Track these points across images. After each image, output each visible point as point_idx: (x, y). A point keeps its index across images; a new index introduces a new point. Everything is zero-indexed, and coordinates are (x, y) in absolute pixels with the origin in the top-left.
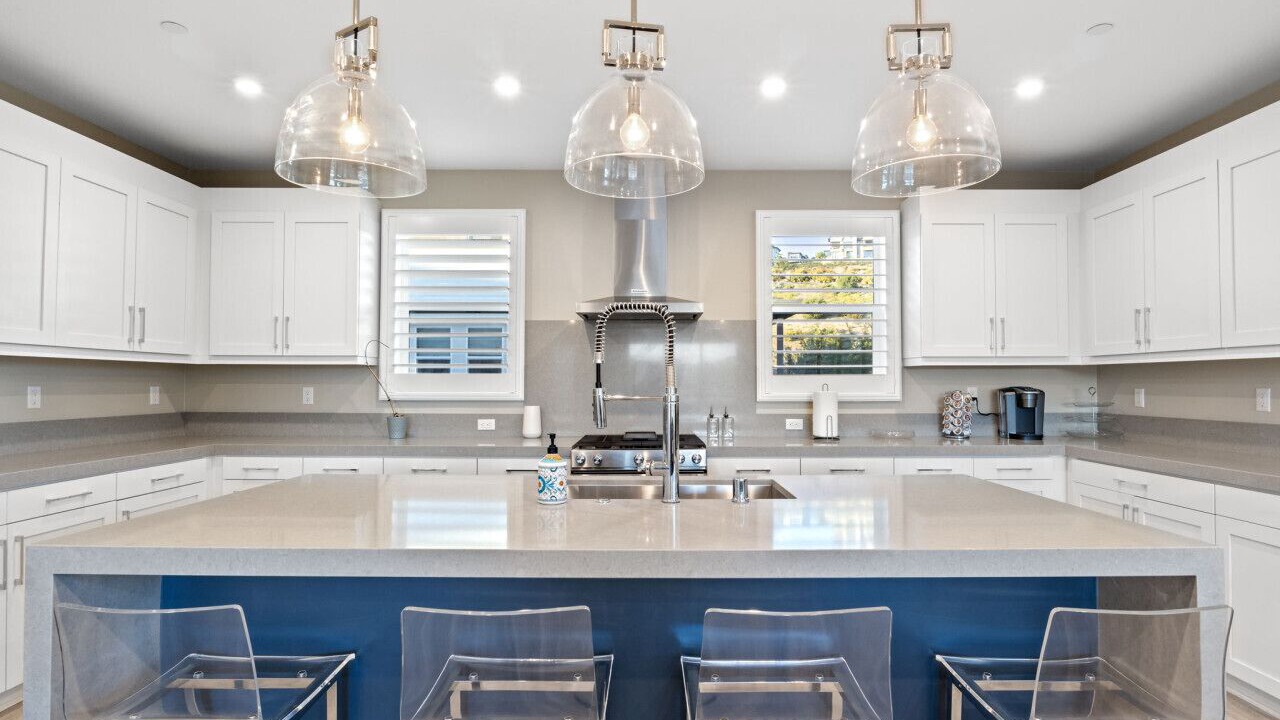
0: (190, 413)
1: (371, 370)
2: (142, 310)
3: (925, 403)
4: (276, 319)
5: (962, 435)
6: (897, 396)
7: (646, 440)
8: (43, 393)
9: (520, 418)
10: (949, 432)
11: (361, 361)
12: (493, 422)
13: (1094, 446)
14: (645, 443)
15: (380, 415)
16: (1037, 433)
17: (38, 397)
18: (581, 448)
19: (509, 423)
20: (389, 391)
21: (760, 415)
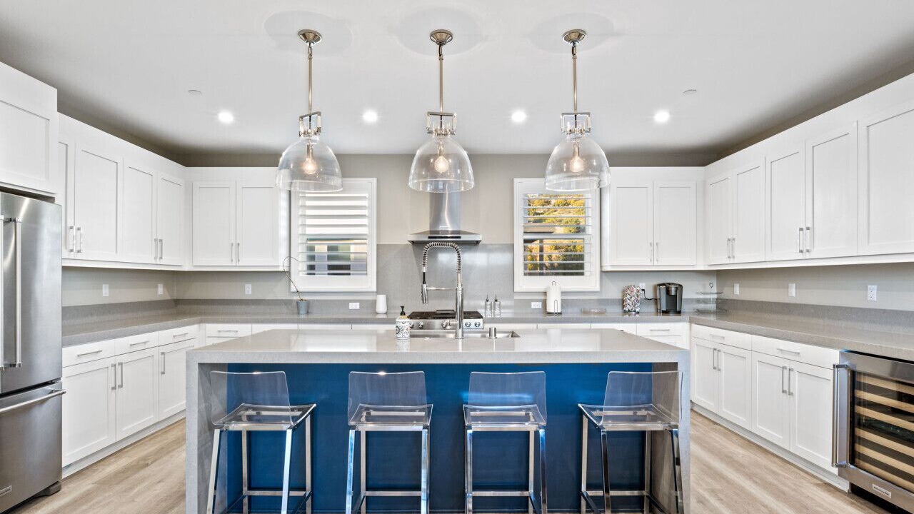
0: (179, 300)
1: (287, 274)
2: (161, 241)
3: (614, 292)
4: (232, 244)
5: (635, 311)
6: (597, 288)
7: (449, 314)
8: (110, 288)
9: (374, 303)
10: (627, 310)
11: (281, 269)
12: (358, 304)
13: (712, 318)
14: (448, 316)
15: (291, 301)
16: (678, 309)
17: (107, 290)
18: (411, 318)
19: (368, 305)
20: (296, 285)
21: (517, 300)
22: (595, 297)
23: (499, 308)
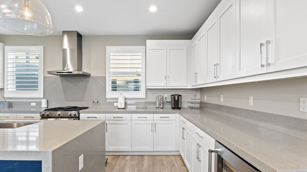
6: (144, 97)
11: (0, 87)
12: (35, 103)
19: (39, 104)
20: (7, 95)
21: (107, 102)
22: (144, 101)
23: (99, 106)
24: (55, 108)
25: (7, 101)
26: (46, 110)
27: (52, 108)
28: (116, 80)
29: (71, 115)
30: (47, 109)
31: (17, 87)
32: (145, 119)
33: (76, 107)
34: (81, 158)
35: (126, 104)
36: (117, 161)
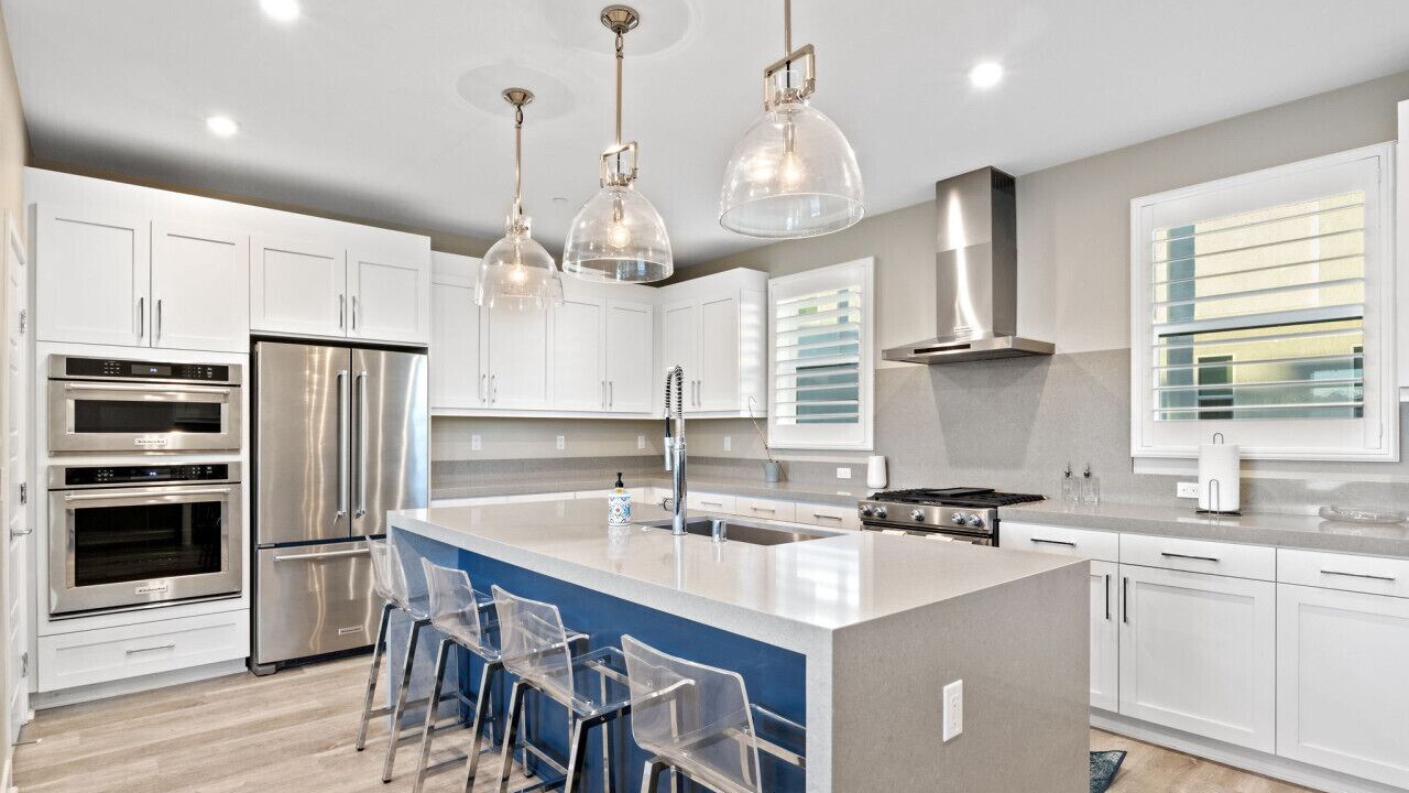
1: (760, 422)
2: (610, 383)
4: (694, 382)
6: (1388, 453)
8: (566, 440)
9: (864, 469)
11: (745, 415)
12: (848, 470)
19: (861, 471)
20: (774, 440)
21: (1139, 475)
22: (1385, 478)
23: (1096, 492)
24: (910, 492)
25: (776, 458)
26: (877, 497)
27: (901, 492)
28: (1230, 358)
29: (961, 522)
30: (881, 491)
31: (800, 410)
32: (1381, 587)
33: (990, 492)
34: (953, 693)
35: (1246, 489)
36: (1176, 782)
